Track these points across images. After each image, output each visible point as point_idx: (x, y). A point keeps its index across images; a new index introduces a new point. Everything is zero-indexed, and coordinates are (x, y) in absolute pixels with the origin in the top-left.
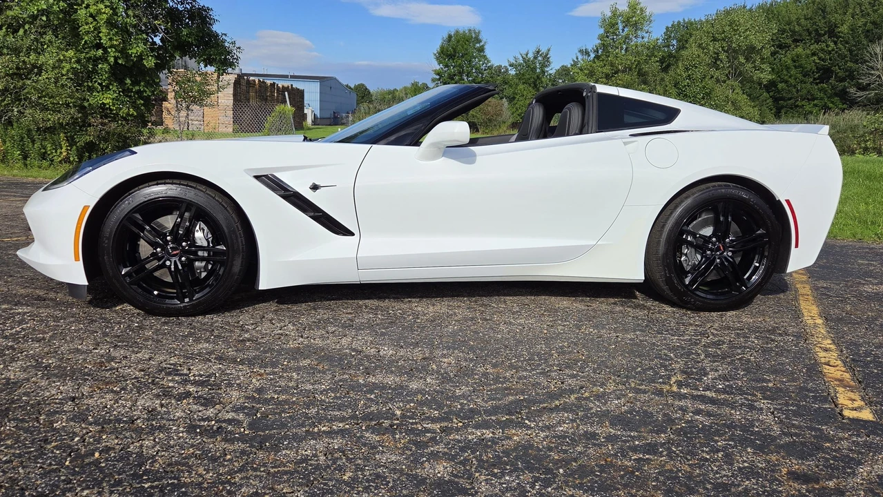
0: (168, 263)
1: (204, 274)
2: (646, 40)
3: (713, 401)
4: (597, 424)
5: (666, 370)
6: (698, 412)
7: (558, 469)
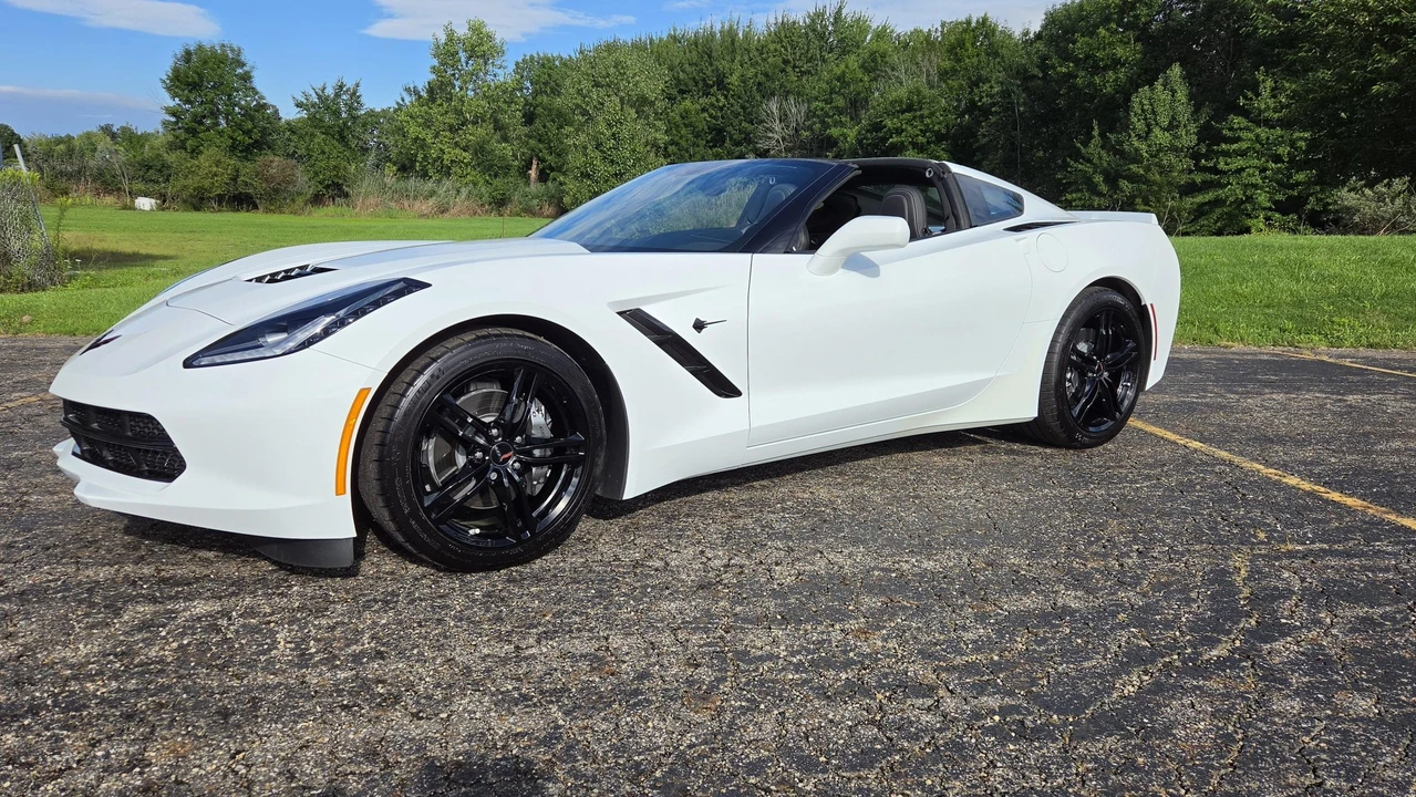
0: (494, 476)
1: (539, 488)
2: (502, 79)
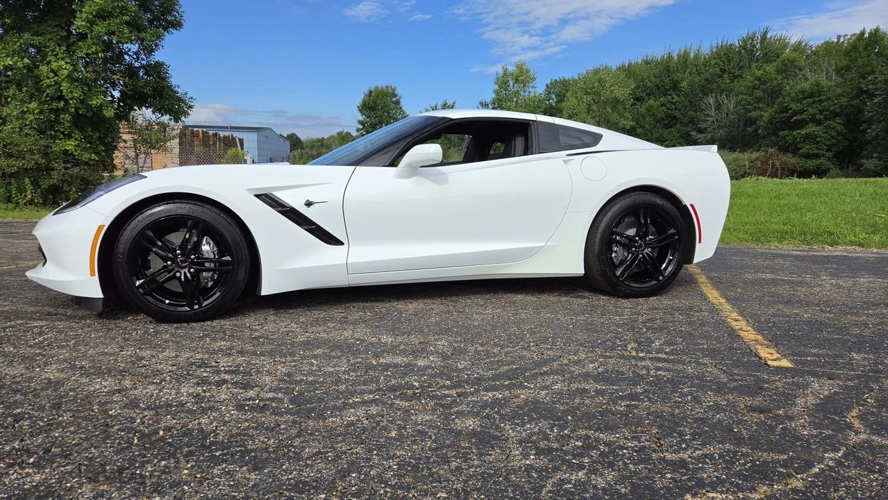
0: (178, 274)
1: (210, 284)
2: (532, 94)
3: (665, 360)
4: (584, 382)
5: (621, 341)
6: (659, 369)
7: (567, 417)
